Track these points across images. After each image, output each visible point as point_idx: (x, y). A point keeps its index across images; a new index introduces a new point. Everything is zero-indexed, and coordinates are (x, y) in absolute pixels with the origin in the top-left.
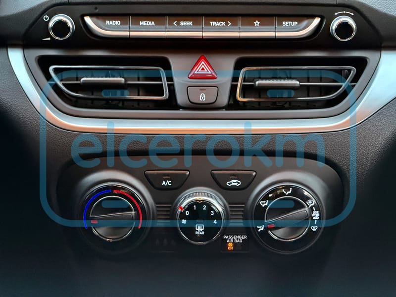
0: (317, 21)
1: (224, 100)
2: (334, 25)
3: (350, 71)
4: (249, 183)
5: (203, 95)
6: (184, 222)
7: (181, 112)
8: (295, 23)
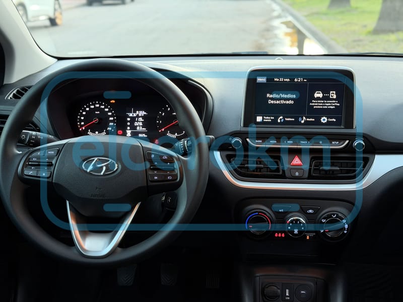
0: (347, 142)
1: (306, 175)
2: (355, 144)
3: (361, 163)
4: (317, 211)
6: (289, 228)
7: (287, 180)
8: (338, 142)
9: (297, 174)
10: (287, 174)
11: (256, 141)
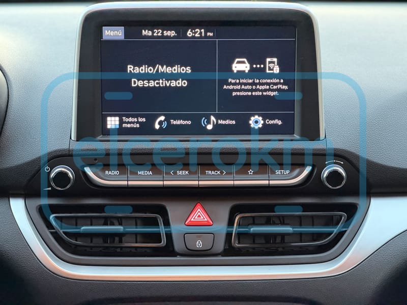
0: (308, 170)
1: (220, 246)
2: (325, 174)
3: (341, 216)
5: (199, 242)
7: (178, 258)
8: (288, 172)
9: (199, 245)
10: (178, 245)
11: (107, 172)
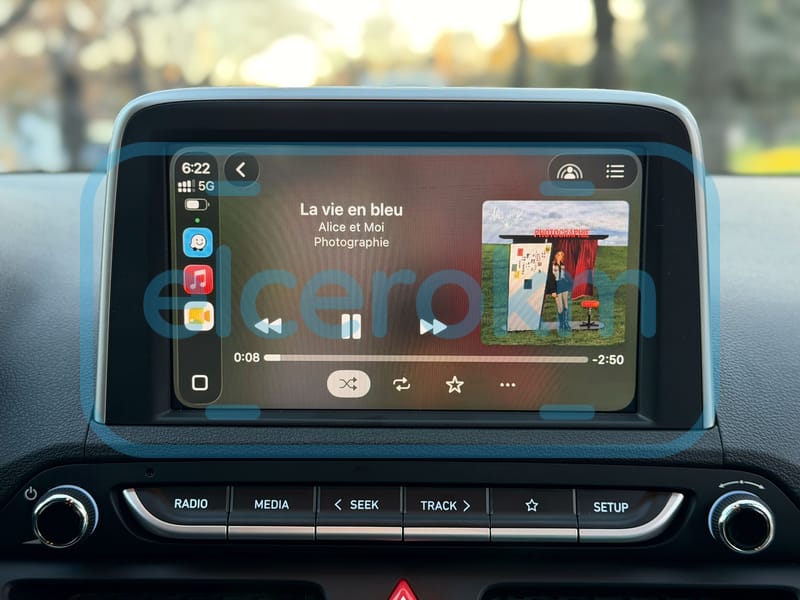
11: (178, 503)
